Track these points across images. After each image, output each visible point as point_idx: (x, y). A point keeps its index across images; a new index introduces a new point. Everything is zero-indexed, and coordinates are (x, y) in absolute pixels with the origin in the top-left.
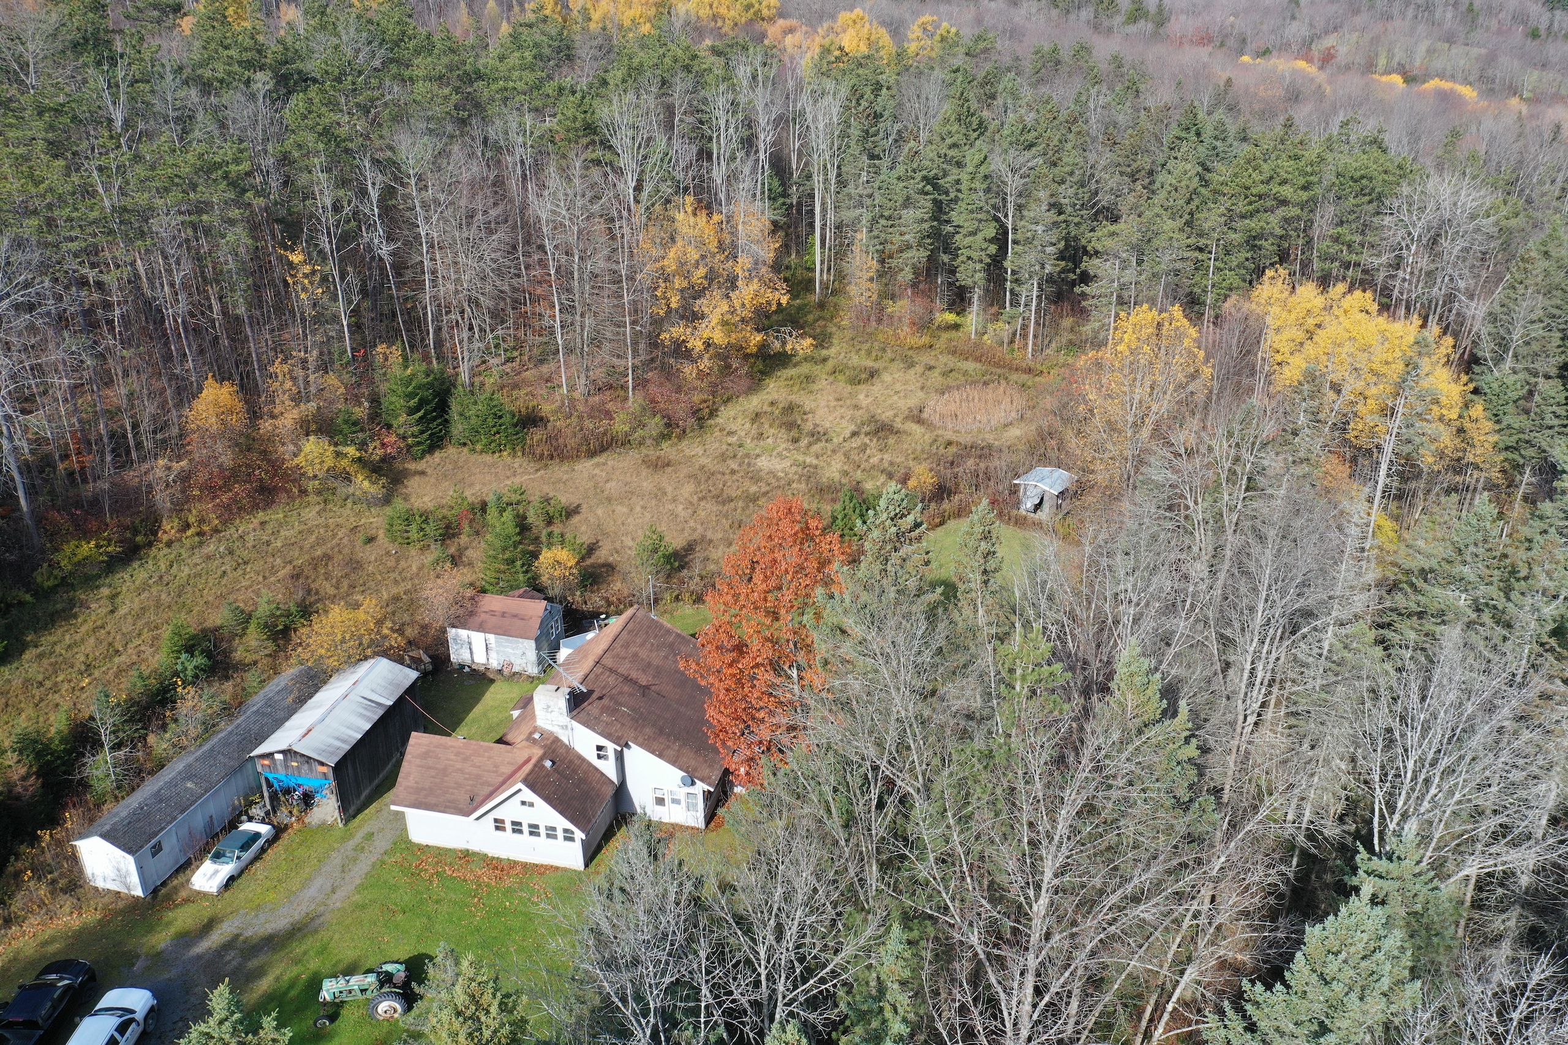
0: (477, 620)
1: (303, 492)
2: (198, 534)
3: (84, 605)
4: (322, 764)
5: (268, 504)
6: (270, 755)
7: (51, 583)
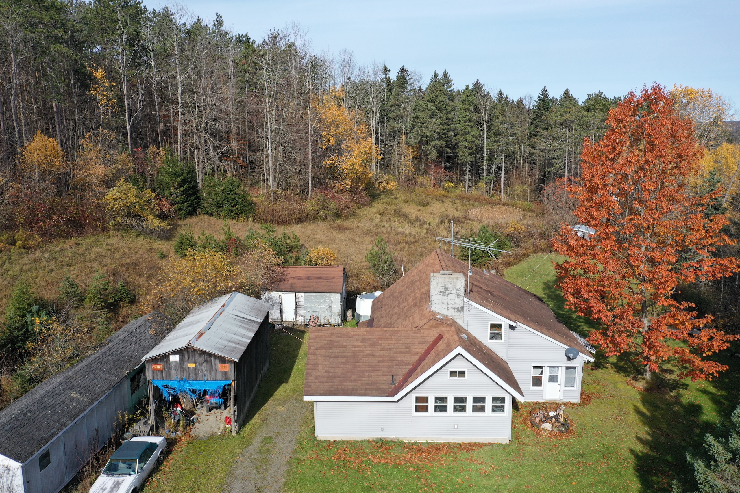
0: (286, 283)
1: (105, 228)
2: (24, 247)
6: (165, 357)
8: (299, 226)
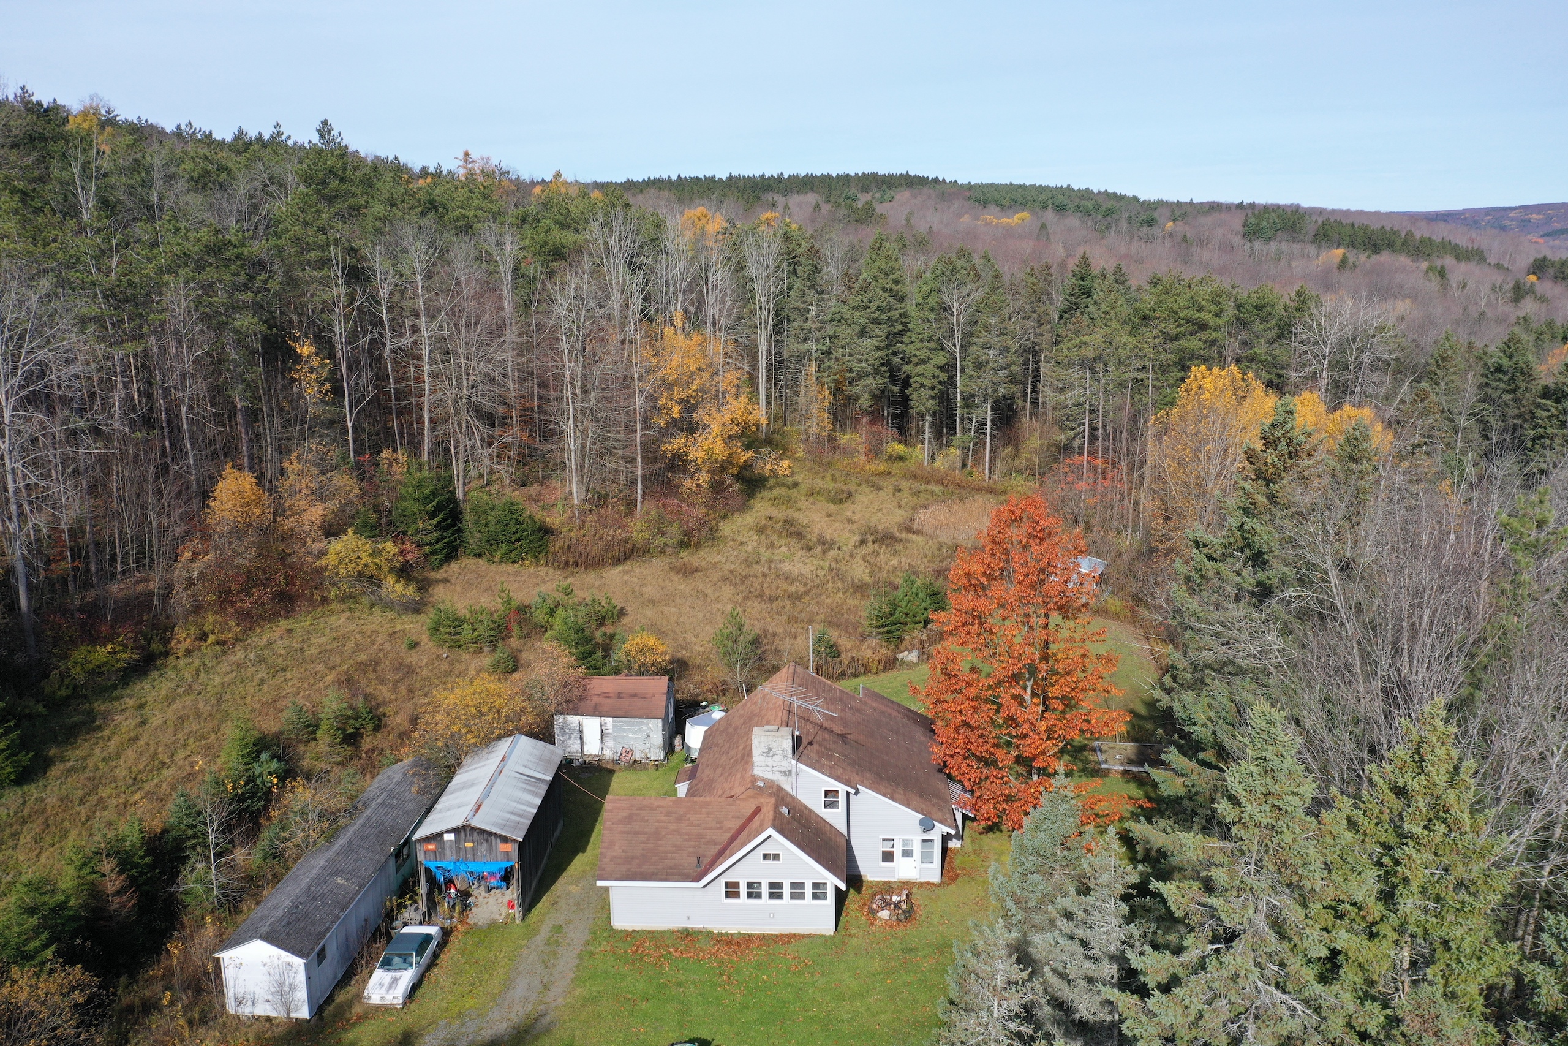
0: (589, 704)
1: (325, 600)
2: (218, 643)
4: (505, 839)
5: (289, 613)
6: (440, 835)
7: (64, 692)
8: (620, 568)
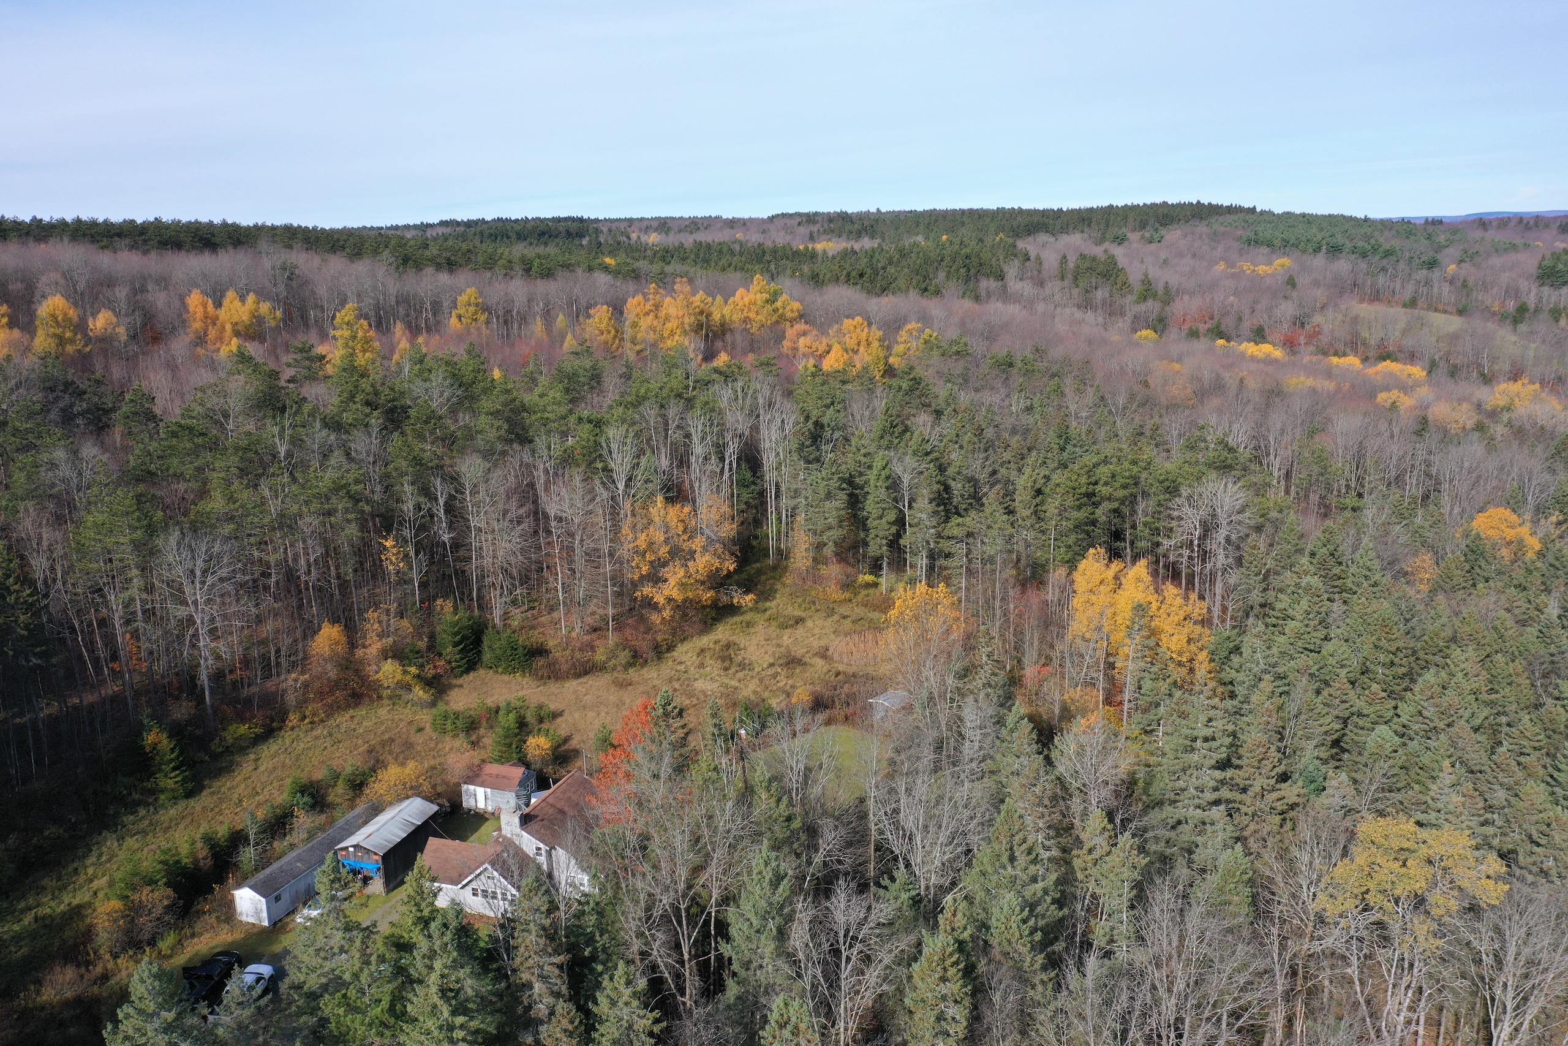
0: (480, 779)
1: (380, 697)
2: (311, 723)
3: (239, 764)
4: (376, 854)
5: (357, 705)
6: (347, 848)
7: (220, 750)
